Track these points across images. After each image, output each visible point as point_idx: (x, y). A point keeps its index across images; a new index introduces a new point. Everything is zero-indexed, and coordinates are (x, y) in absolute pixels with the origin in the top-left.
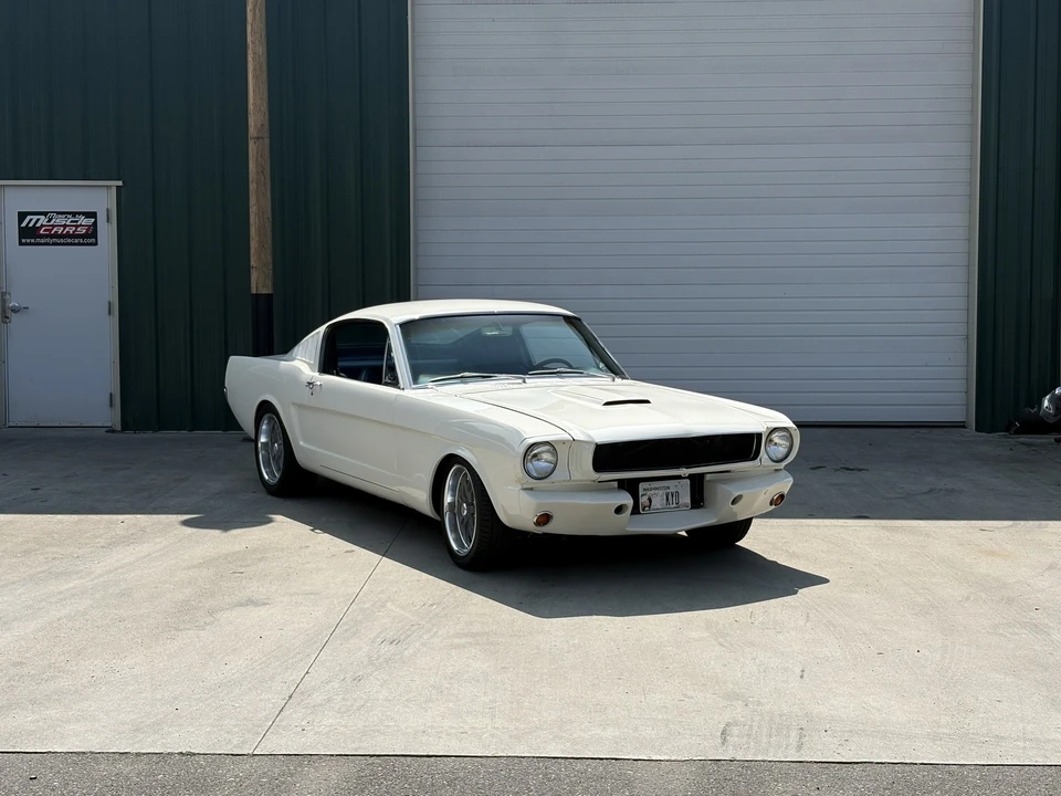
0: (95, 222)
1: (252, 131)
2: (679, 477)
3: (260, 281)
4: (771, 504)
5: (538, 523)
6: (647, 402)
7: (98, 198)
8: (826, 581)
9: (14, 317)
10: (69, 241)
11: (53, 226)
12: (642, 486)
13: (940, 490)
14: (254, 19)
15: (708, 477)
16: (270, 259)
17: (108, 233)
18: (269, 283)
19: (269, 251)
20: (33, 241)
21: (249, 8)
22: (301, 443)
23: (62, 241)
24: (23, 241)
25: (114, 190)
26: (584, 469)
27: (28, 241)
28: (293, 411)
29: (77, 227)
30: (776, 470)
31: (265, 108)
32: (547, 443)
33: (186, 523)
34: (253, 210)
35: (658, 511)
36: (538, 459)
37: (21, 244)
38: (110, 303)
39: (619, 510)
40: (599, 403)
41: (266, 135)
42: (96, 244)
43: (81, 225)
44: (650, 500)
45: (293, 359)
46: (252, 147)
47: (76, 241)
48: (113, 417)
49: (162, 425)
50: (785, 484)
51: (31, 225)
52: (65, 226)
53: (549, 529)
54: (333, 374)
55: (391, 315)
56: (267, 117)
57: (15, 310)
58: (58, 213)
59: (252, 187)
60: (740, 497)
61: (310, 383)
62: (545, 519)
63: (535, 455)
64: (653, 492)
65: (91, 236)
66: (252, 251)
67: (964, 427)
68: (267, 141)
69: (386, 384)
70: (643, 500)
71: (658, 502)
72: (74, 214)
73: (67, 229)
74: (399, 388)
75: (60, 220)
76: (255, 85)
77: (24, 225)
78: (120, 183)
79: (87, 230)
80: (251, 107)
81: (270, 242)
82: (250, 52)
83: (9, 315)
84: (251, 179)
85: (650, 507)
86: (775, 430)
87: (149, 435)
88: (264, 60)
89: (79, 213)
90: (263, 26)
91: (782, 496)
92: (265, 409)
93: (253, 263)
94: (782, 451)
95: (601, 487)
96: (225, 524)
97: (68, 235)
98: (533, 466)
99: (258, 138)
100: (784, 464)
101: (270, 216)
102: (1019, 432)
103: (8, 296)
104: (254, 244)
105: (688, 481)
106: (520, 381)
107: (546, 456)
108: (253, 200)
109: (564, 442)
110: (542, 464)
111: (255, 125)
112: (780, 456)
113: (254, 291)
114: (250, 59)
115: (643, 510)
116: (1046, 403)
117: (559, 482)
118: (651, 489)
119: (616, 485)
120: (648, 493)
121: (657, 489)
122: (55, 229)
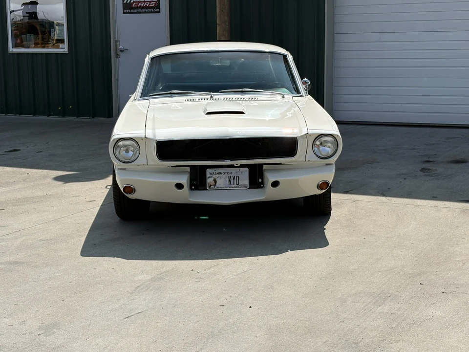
2: (232, 166)
3: (222, 33)
6: (242, 113)
9: (121, 54)
10: (147, 10)
11: (139, 2)
12: (208, 171)
15: (265, 167)
17: (165, 5)
18: (227, 34)
20: (129, 11)
23: (143, 10)
24: (125, 11)
27: (127, 11)
29: (150, 2)
30: (327, 164)
35: (221, 189)
37: (124, 13)
39: (179, 186)
42: (159, 12)
44: (215, 181)
47: (150, 10)
51: (128, 2)
52: (144, 2)
57: (122, 51)
60: (277, 182)
62: (129, 189)
70: (210, 181)
71: (222, 182)
73: (145, 4)
77: (125, 2)
79: (155, 4)
83: (119, 54)
85: (215, 185)
86: (322, 135)
93: (218, 22)
97: (146, 7)
103: (118, 43)
105: (247, 169)
107: (131, 148)
109: (142, 139)
115: (210, 187)
118: (216, 174)
119: (188, 169)
120: (214, 176)
121: (221, 173)
122: (140, 4)
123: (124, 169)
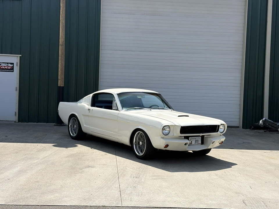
0: (13, 65)
1: (60, 43)
2: (199, 136)
3: (61, 83)
4: (220, 144)
5: (165, 147)
6: (188, 116)
7: (15, 59)
8: (237, 164)
10: (6, 70)
11: (2, 66)
12: (190, 138)
13: (246, 143)
14: (62, 14)
15: (205, 136)
16: (64, 77)
17: (17, 69)
18: (63, 83)
19: (64, 75)
21: (61, 10)
22: (85, 125)
23: (4, 70)
25: (19, 57)
26: (178, 133)
28: (82, 117)
29: (8, 67)
30: (220, 135)
31: (64, 37)
32: (168, 126)
33: (54, 146)
34: (60, 64)
35: (193, 145)
36: (166, 130)
38: (16, 87)
40: (177, 116)
41: (64, 44)
42: (13, 71)
43: (9, 66)
44: (192, 142)
45: (81, 103)
46: (60, 47)
48: (16, 118)
49: (29, 121)
50: (223, 139)
52: (5, 66)
53: (167, 149)
54: (95, 107)
55: (115, 91)
56: (64, 39)
58: (3, 63)
59: (60, 58)
60: (214, 142)
61: (89, 109)
62: (167, 146)
63: (164, 129)
64: (192, 140)
65: (12, 70)
66: (59, 75)
67: (238, 127)
68: (64, 46)
69: (114, 109)
70: (190, 142)
71: (193, 143)
72: (7, 63)
73: (5, 67)
74: (119, 111)
75: (4, 65)
76: (62, 31)
78: (21, 56)
79: (11, 68)
80: (60, 37)
81: (64, 73)
82: (61, 22)
84: (59, 56)
86: (221, 124)
87: (26, 123)
88: (64, 24)
89: (9, 63)
90: (64, 15)
91: (222, 142)
92: (72, 116)
93: (59, 78)
94: (222, 130)
95: (180, 138)
96: (66, 146)
97: (6, 69)
98: (164, 131)
99: (62, 45)
100: (222, 134)
101: (64, 65)
102: (253, 129)
104: (59, 73)
105: (201, 137)
106: (150, 110)
107: (168, 129)
108: (60, 61)
109: (172, 126)
110: (166, 131)
111: (62, 42)
112: (222, 131)
113: (59, 86)
114: (61, 24)
115: (190, 144)
116: (261, 122)
117: (170, 136)
118: (192, 139)
119: (184, 137)
120: (191, 140)
121: (193, 139)
122: (2, 67)
123: (163, 138)
